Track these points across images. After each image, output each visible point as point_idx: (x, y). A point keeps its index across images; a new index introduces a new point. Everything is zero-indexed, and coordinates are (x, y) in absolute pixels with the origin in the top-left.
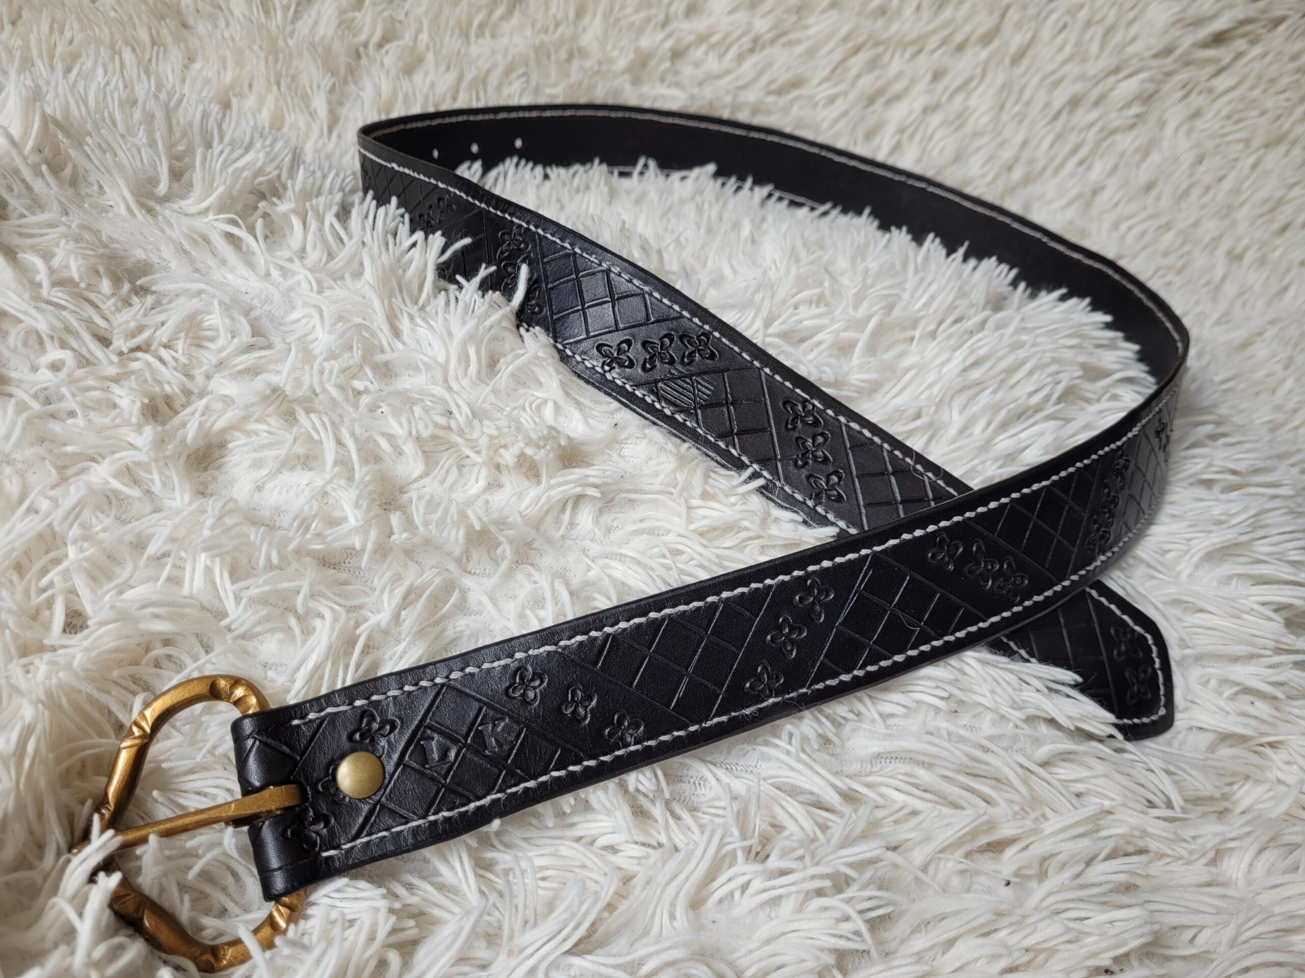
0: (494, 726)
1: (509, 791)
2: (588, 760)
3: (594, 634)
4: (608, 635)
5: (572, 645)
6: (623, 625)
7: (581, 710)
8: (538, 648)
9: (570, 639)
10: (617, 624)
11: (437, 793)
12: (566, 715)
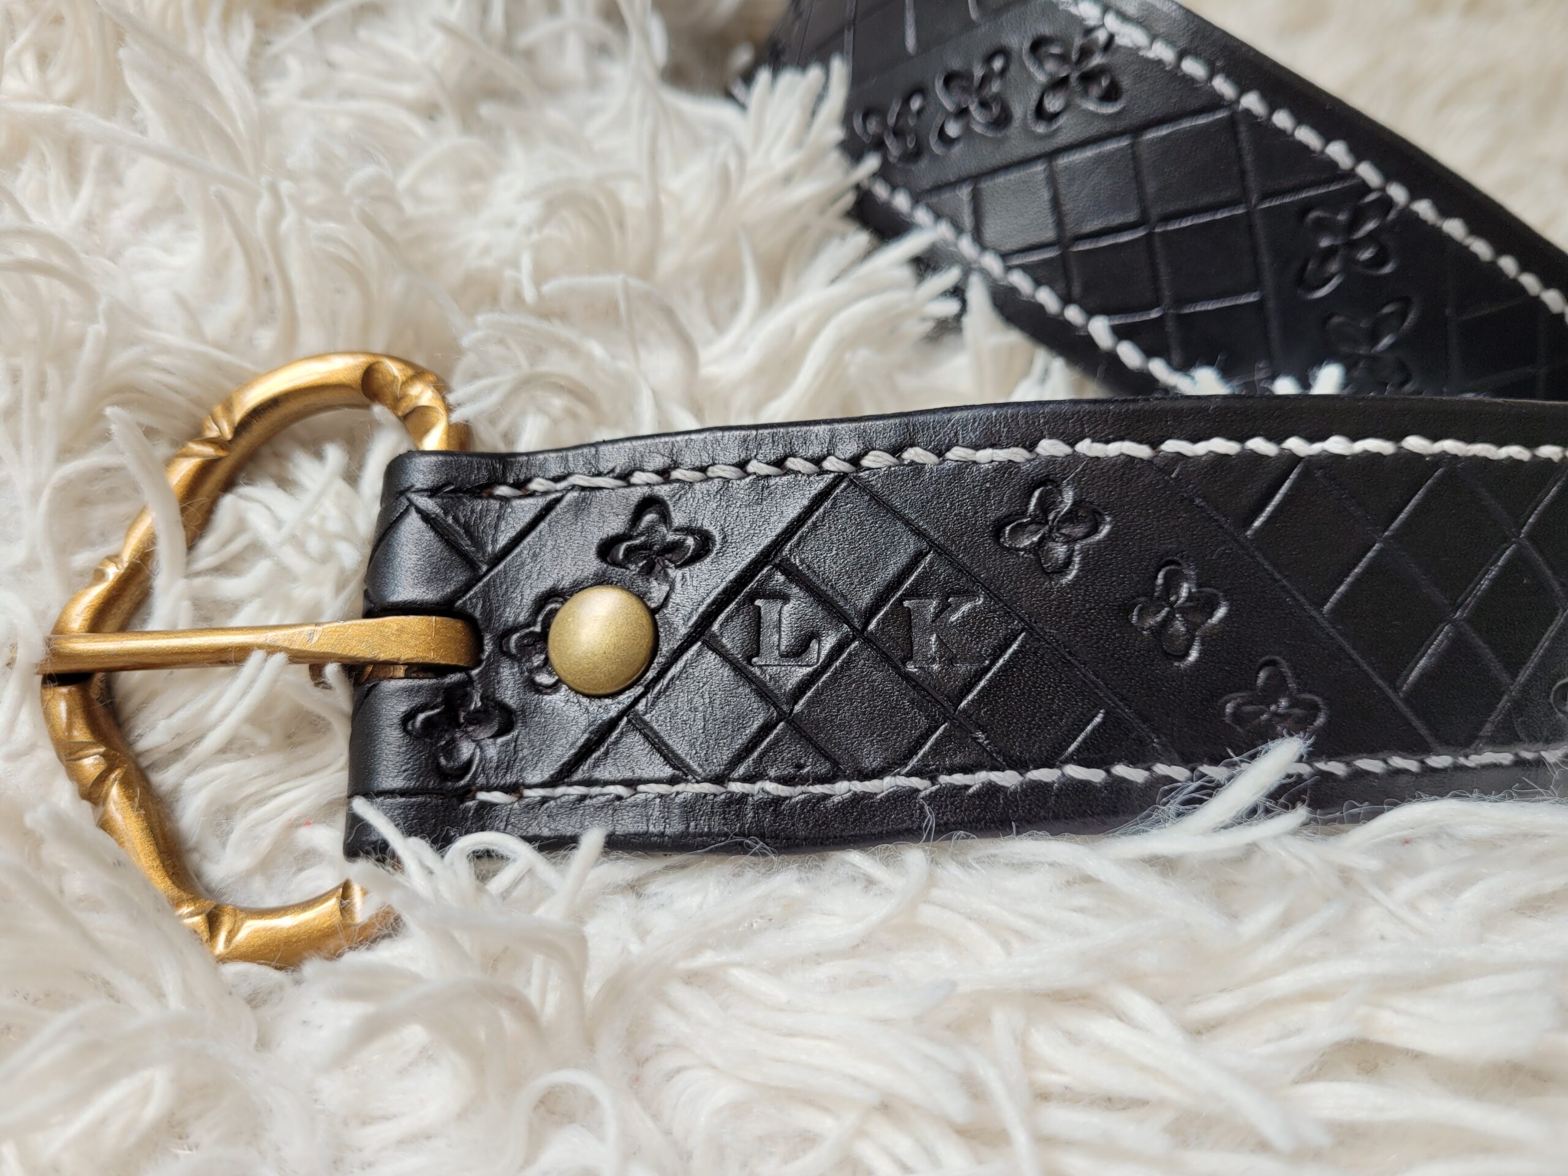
0: (944, 608)
1: (944, 779)
2: (1171, 762)
3: (1258, 444)
4: (1294, 459)
5: (1197, 458)
6: (1336, 445)
7: (1179, 626)
8: (1107, 442)
9: (1195, 440)
10: (1323, 438)
11: (766, 729)
12: (1138, 631)
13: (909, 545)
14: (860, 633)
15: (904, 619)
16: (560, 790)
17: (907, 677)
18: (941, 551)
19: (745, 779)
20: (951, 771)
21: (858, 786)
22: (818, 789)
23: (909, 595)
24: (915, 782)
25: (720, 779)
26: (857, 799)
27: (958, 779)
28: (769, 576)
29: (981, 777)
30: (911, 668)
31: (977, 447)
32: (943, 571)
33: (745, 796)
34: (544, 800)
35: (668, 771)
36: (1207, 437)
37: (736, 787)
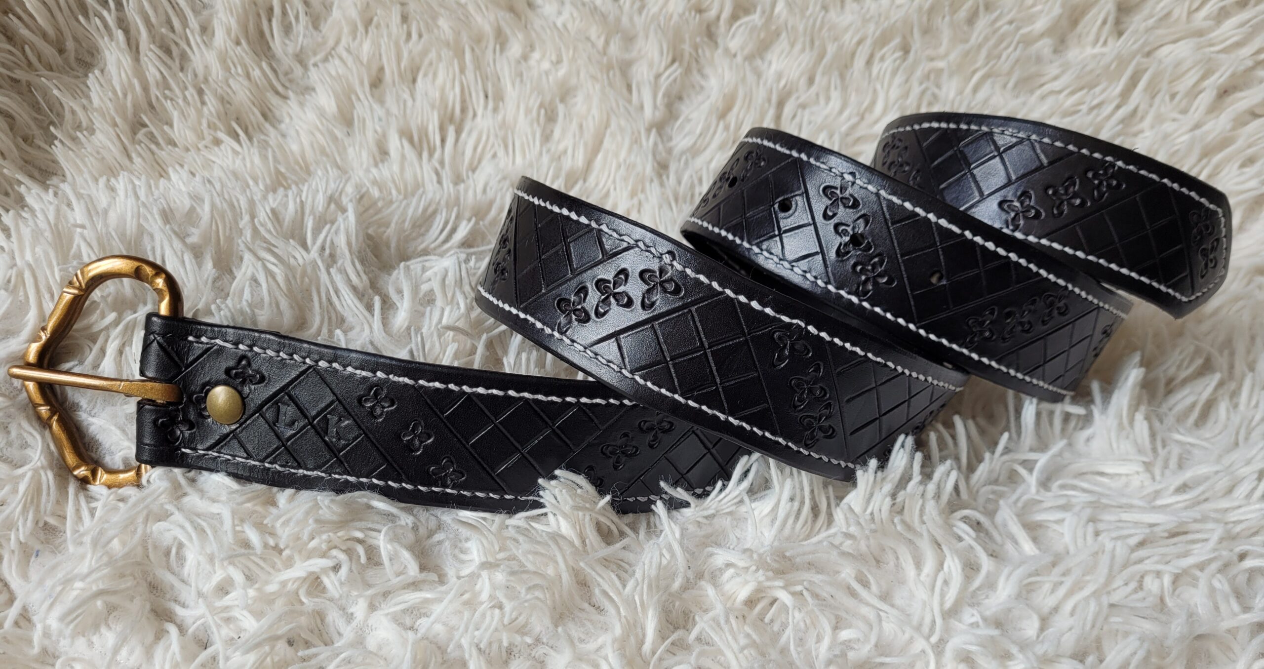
0: (340, 420)
1: (333, 476)
2: (407, 483)
3: (452, 386)
4: (464, 393)
5: (430, 387)
6: (481, 390)
7: (417, 442)
8: (399, 376)
9: (429, 381)
10: (477, 387)
11: (277, 449)
12: (402, 441)
13: (330, 398)
14: (310, 424)
15: (326, 420)
16: (210, 452)
17: (325, 441)
18: (340, 402)
19: (270, 463)
20: (335, 473)
21: (305, 472)
22: (293, 471)
23: (329, 413)
24: (323, 475)
25: (262, 461)
26: (305, 476)
27: (337, 476)
28: (283, 397)
29: (345, 477)
30: (327, 439)
31: (356, 368)
32: (340, 409)
33: (269, 469)
34: (204, 455)
35: (245, 455)
36: (434, 381)
37: (267, 465)
